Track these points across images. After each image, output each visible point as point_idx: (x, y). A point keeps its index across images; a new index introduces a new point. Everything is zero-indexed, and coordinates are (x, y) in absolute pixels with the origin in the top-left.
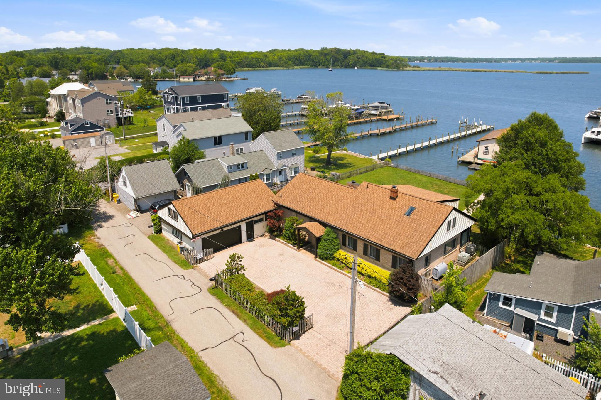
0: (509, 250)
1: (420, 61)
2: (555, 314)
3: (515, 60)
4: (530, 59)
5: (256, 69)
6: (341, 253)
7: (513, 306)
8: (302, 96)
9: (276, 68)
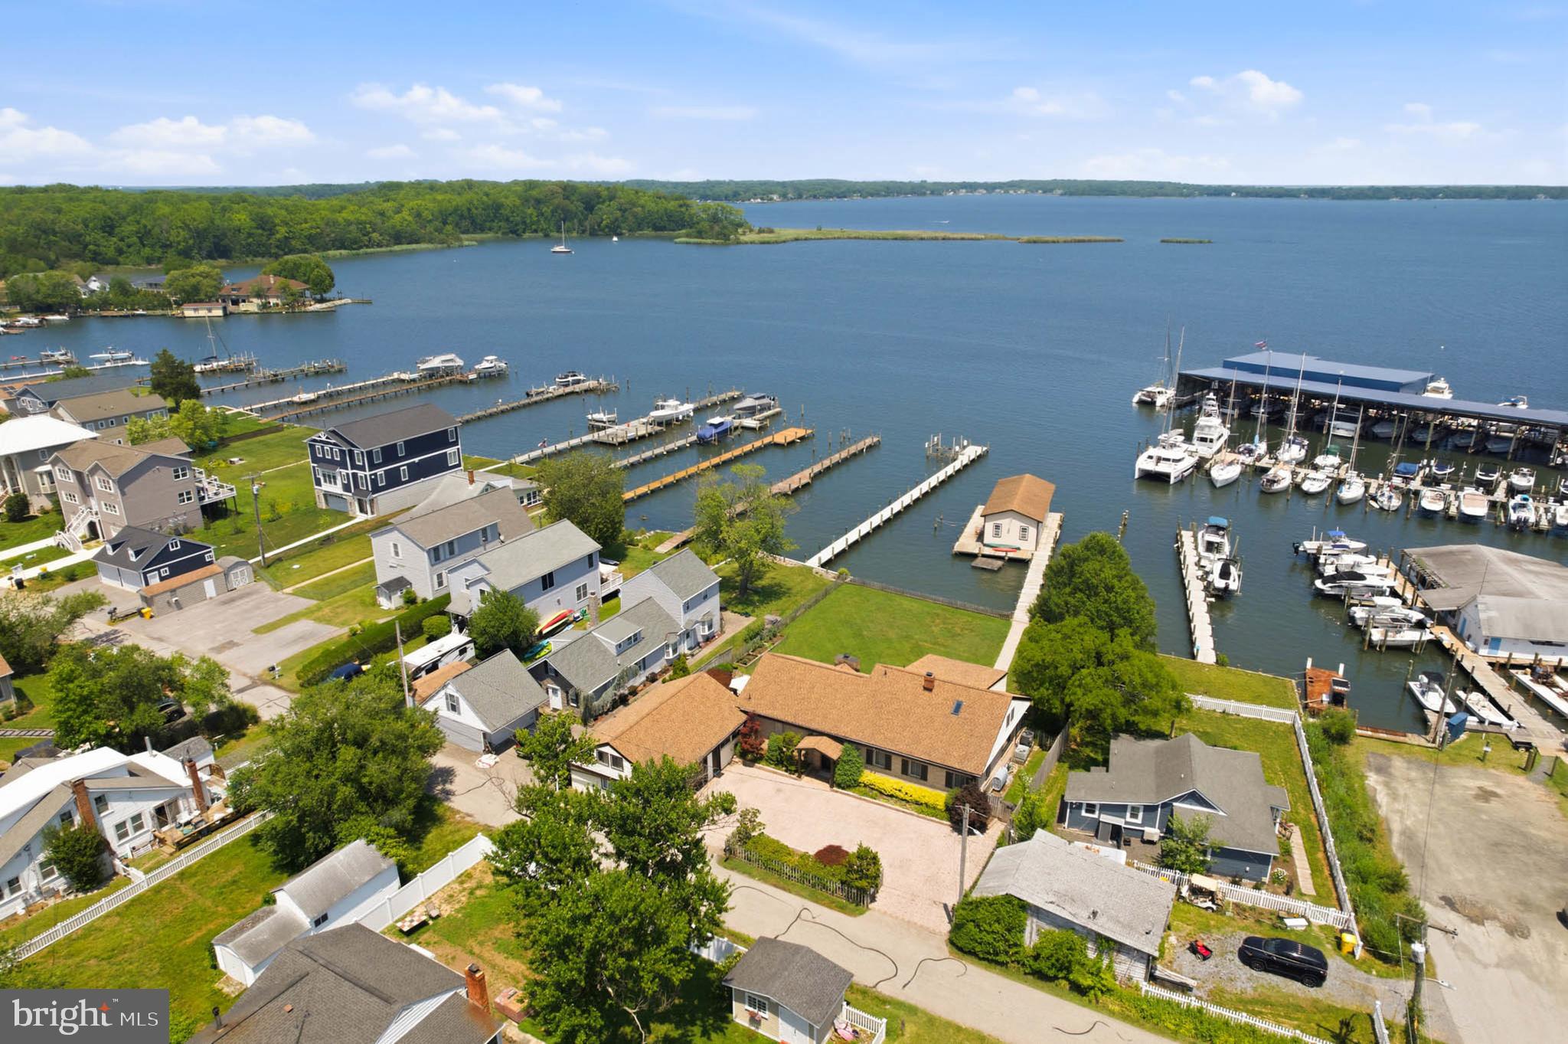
0: (1074, 731)
1: (762, 199)
2: (1141, 815)
3: (971, 187)
4: (1004, 184)
5: (362, 251)
6: (869, 776)
7: (1097, 812)
8: (566, 377)
9: (414, 246)
